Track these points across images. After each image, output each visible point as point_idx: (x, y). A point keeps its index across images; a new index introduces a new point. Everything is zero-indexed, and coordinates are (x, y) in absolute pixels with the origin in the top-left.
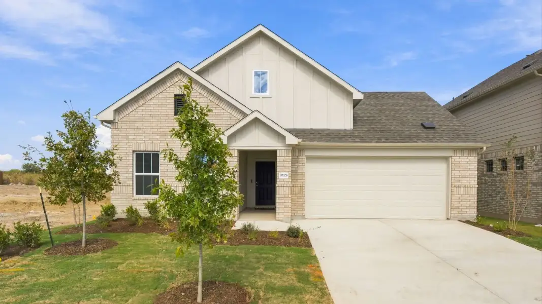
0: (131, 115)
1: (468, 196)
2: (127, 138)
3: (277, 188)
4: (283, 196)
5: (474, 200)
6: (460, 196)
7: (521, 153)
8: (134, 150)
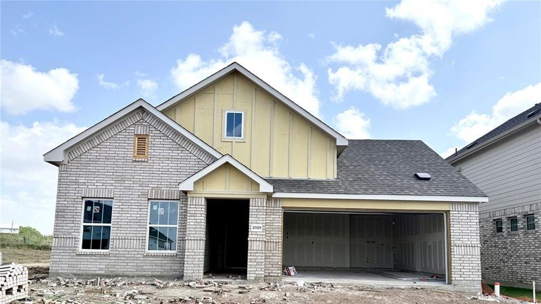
0: (83, 157)
1: (471, 257)
2: (76, 183)
3: (249, 242)
4: (256, 252)
5: (477, 262)
6: (462, 256)
7: (531, 211)
8: (83, 196)
